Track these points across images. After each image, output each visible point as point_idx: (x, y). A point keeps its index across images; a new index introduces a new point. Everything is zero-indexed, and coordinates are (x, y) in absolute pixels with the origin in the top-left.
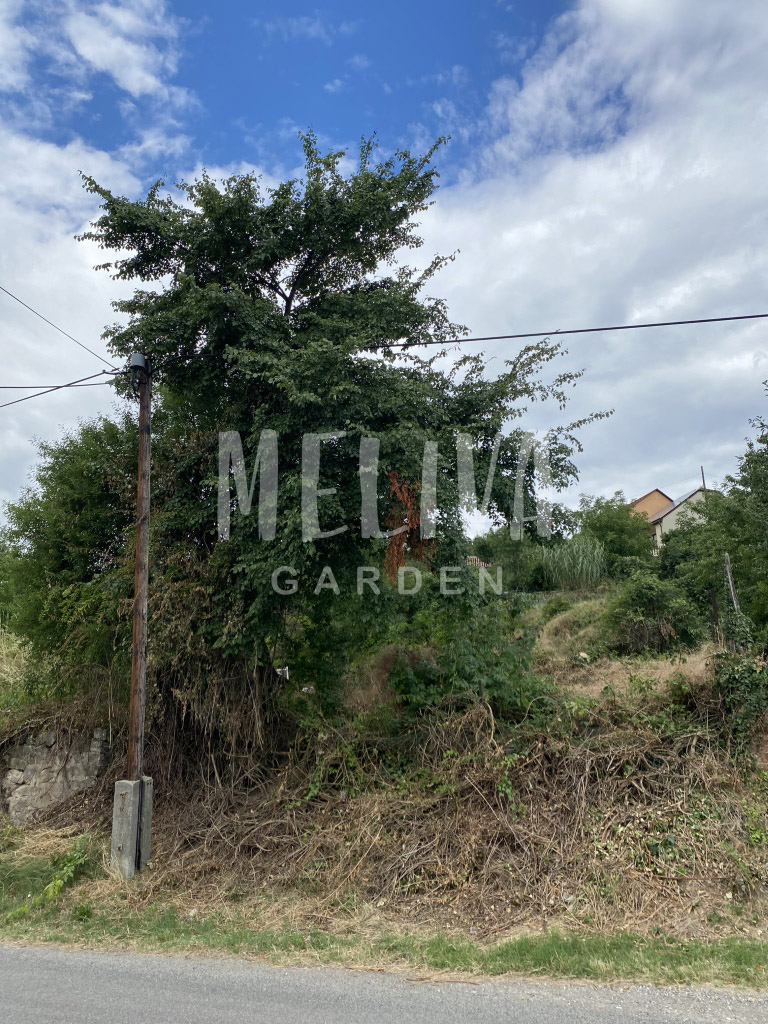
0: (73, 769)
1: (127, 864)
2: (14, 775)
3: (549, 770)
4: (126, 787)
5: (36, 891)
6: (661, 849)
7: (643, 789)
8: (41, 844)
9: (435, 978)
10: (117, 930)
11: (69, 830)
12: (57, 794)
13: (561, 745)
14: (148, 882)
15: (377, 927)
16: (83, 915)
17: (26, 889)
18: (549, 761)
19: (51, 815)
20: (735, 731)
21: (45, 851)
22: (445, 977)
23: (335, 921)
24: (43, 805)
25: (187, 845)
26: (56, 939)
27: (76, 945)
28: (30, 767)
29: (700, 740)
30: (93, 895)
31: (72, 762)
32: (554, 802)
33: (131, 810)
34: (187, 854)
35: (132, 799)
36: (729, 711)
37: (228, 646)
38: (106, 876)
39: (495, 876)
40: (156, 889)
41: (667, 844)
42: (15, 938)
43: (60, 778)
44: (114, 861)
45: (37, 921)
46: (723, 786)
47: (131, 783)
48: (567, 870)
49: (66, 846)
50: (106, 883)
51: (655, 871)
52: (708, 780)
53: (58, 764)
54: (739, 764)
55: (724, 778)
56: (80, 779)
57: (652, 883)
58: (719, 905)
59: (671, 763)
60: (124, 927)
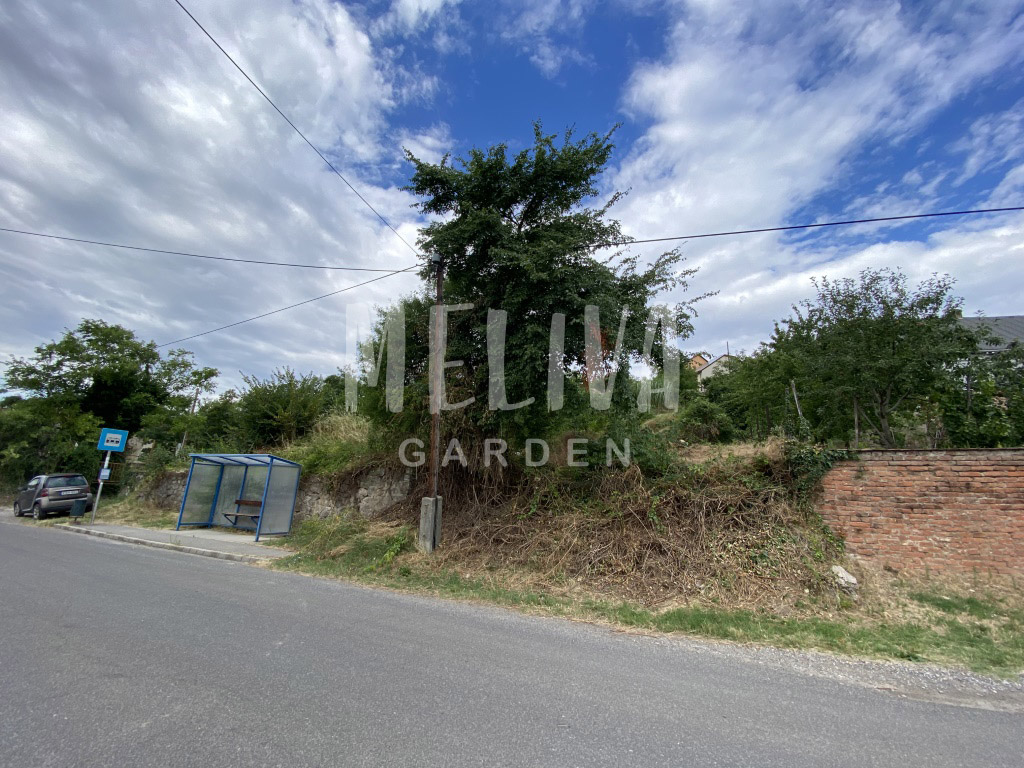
0: (394, 489)
1: (429, 545)
2: (362, 491)
3: (679, 507)
4: (427, 501)
5: (378, 556)
6: (759, 560)
7: (742, 522)
8: (380, 530)
9: (628, 631)
10: (426, 583)
11: (395, 523)
12: (386, 503)
13: (685, 492)
14: (441, 557)
15: (579, 594)
16: (406, 572)
17: (373, 556)
18: (678, 501)
19: (383, 514)
20: (799, 490)
21: (382, 535)
22: (634, 631)
23: (553, 588)
24: (377, 508)
25: (461, 536)
26: (392, 586)
27: (404, 591)
28: (371, 487)
29: (776, 493)
30: (409, 561)
31: (394, 486)
32: (683, 526)
33: (431, 515)
34: (461, 542)
35: (431, 508)
36: (795, 477)
37: (486, 424)
38: (417, 551)
39: (650, 568)
40: (446, 560)
41: (762, 556)
42: (369, 583)
43: (387, 494)
44: (421, 543)
45: (380, 574)
46: (794, 522)
47: (431, 499)
48: (697, 569)
49: (393, 532)
50: (417, 555)
51: (756, 573)
52: (785, 519)
53: (386, 487)
54: (802, 510)
55: (795, 518)
56: (398, 495)
57: (755, 580)
58: (801, 596)
59: (759, 507)
60: (430, 582)
